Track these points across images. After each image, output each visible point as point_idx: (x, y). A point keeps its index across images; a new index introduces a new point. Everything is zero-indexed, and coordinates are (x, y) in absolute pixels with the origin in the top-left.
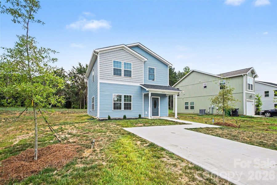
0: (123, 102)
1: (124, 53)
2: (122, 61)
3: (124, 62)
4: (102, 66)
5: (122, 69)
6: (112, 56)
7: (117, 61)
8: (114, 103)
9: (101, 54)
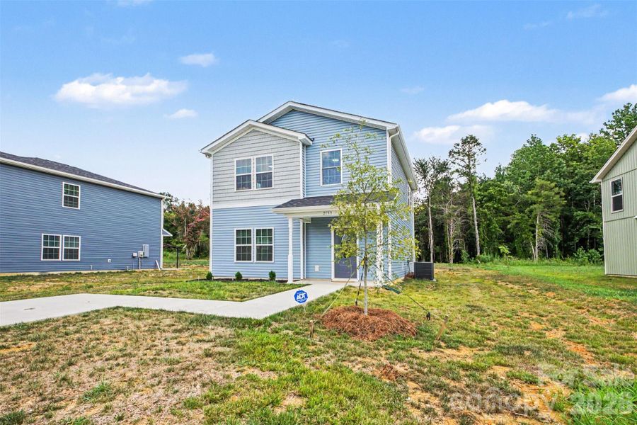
0: (254, 245)
1: (255, 137)
2: (252, 158)
3: (255, 157)
4: (217, 177)
5: (251, 174)
6: (234, 152)
7: (243, 158)
8: (237, 247)
9: (216, 155)
